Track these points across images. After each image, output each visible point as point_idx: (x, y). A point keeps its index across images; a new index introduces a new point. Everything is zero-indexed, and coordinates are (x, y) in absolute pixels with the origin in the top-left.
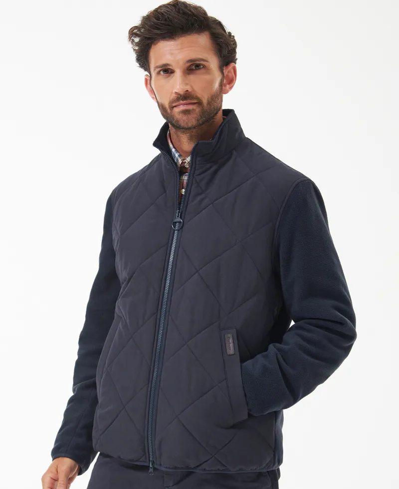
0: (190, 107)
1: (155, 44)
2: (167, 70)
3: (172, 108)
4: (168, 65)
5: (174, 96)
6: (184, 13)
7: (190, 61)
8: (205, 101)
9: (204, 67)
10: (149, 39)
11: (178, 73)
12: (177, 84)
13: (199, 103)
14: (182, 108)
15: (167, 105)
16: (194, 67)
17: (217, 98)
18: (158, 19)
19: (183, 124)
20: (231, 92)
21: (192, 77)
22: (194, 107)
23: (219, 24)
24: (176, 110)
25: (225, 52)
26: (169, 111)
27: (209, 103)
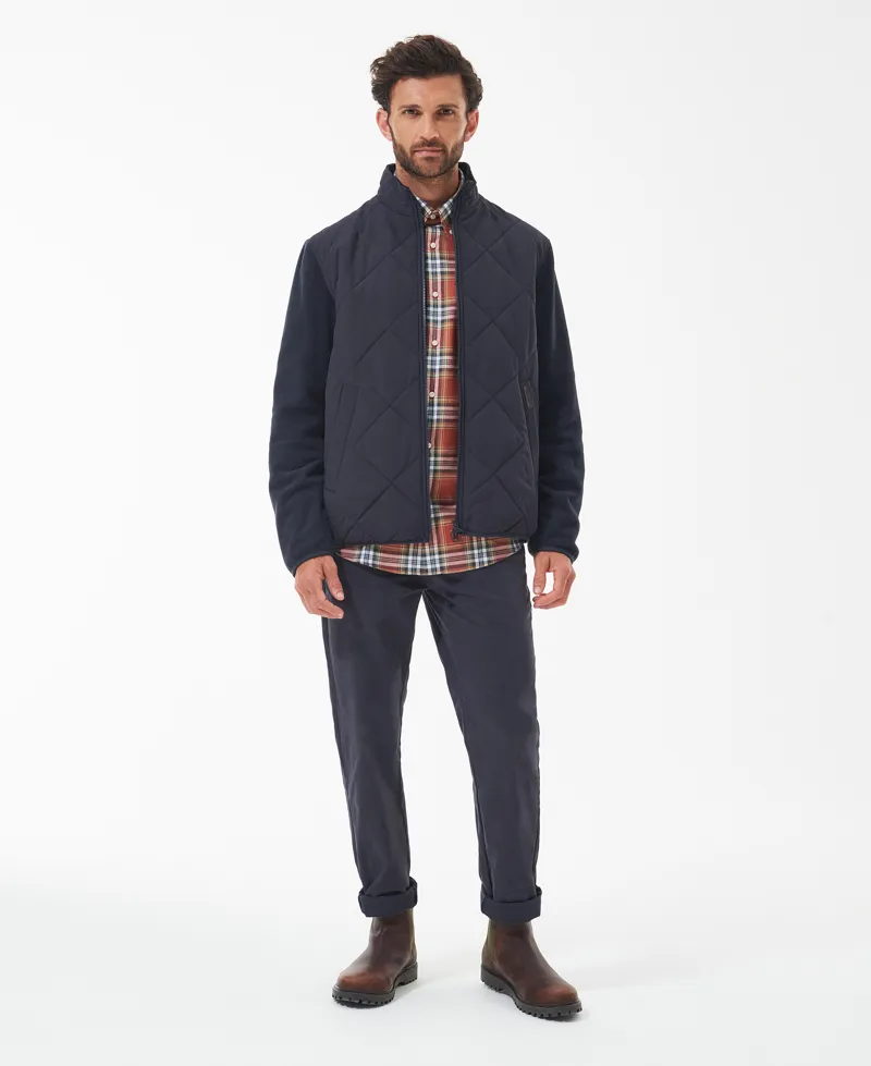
0: (434, 155)
1: (404, 80)
2: (414, 111)
3: (413, 152)
4: (417, 106)
5: (418, 140)
6: (440, 51)
7: (442, 106)
8: (450, 150)
9: (454, 112)
10: (396, 73)
11: (426, 118)
12: (424, 128)
13: (444, 151)
14: (425, 154)
15: (408, 150)
16: (443, 112)
17: (459, 147)
18: (412, 54)
19: (424, 171)
20: (472, 139)
21: (440, 123)
22: (439, 154)
23: (469, 65)
24: (418, 156)
25: (474, 96)
26: (409, 155)
27: (453, 151)
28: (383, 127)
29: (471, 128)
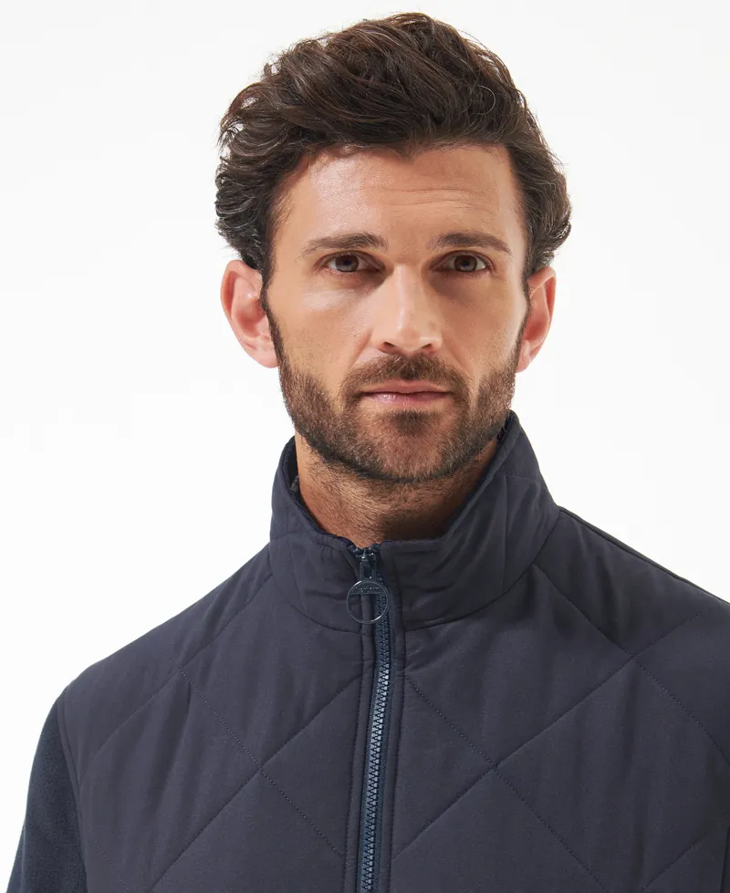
3: (356, 398)
16: (451, 264)
27: (483, 400)
28: (246, 323)
29: (534, 329)
